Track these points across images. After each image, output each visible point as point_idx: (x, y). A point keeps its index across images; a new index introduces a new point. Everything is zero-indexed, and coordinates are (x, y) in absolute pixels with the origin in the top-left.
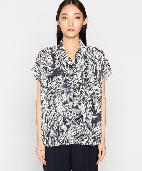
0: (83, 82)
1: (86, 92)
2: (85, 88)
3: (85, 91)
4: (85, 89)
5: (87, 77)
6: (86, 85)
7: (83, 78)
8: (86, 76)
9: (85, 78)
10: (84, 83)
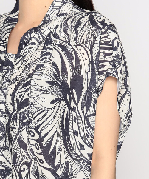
0: (14, 110)
1: (20, 138)
2: (17, 128)
3: (17, 135)
4: (17, 131)
5: (26, 97)
6: (21, 120)
7: (15, 99)
8: (23, 93)
9: (20, 100)
10: (16, 112)
